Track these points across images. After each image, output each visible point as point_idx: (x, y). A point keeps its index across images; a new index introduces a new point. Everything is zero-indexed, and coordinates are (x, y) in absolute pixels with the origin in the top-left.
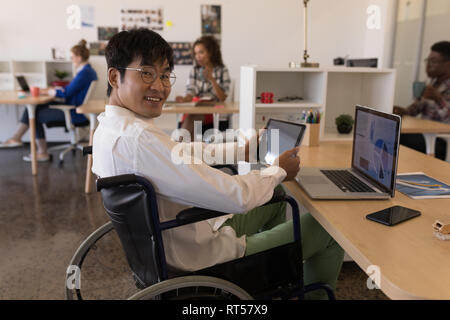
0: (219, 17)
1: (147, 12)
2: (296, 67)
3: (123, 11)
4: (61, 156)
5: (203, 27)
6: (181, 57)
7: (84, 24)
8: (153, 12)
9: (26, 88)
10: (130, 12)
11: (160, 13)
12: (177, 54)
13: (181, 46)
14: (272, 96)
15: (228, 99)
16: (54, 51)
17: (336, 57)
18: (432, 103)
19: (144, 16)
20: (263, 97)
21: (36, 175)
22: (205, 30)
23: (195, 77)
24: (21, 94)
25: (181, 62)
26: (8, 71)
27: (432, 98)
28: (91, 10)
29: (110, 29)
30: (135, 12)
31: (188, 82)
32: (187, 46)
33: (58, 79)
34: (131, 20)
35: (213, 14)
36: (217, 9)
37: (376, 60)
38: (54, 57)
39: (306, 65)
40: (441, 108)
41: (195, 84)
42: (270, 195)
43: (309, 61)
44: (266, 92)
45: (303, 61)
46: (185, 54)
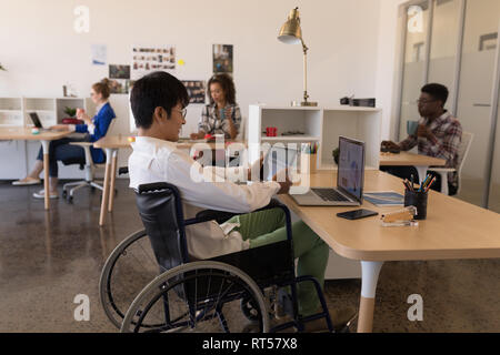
0: (231, 56)
1: (159, 51)
2: (297, 105)
3: (135, 50)
4: (71, 193)
5: (215, 66)
6: (193, 96)
7: (95, 62)
8: (165, 51)
9: (38, 125)
10: (142, 50)
11: (172, 53)
12: (189, 93)
13: (192, 84)
14: (275, 130)
15: (239, 136)
16: (65, 88)
17: (343, 96)
18: (425, 139)
19: (156, 55)
20: (268, 132)
21: (48, 210)
22: (216, 69)
23: (208, 115)
24: (35, 130)
25: (192, 100)
26: (19, 109)
27: (424, 136)
28: (104, 48)
29: (121, 67)
30: (147, 50)
31: (200, 119)
32: (198, 85)
33: (68, 116)
34: (143, 58)
35: (225, 54)
36: (229, 48)
37: (374, 100)
38: (65, 95)
39: (306, 104)
40: (434, 144)
41: (207, 121)
42: (267, 202)
43: (308, 100)
44: (270, 126)
45: (303, 101)
46: (196, 92)
